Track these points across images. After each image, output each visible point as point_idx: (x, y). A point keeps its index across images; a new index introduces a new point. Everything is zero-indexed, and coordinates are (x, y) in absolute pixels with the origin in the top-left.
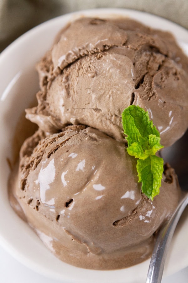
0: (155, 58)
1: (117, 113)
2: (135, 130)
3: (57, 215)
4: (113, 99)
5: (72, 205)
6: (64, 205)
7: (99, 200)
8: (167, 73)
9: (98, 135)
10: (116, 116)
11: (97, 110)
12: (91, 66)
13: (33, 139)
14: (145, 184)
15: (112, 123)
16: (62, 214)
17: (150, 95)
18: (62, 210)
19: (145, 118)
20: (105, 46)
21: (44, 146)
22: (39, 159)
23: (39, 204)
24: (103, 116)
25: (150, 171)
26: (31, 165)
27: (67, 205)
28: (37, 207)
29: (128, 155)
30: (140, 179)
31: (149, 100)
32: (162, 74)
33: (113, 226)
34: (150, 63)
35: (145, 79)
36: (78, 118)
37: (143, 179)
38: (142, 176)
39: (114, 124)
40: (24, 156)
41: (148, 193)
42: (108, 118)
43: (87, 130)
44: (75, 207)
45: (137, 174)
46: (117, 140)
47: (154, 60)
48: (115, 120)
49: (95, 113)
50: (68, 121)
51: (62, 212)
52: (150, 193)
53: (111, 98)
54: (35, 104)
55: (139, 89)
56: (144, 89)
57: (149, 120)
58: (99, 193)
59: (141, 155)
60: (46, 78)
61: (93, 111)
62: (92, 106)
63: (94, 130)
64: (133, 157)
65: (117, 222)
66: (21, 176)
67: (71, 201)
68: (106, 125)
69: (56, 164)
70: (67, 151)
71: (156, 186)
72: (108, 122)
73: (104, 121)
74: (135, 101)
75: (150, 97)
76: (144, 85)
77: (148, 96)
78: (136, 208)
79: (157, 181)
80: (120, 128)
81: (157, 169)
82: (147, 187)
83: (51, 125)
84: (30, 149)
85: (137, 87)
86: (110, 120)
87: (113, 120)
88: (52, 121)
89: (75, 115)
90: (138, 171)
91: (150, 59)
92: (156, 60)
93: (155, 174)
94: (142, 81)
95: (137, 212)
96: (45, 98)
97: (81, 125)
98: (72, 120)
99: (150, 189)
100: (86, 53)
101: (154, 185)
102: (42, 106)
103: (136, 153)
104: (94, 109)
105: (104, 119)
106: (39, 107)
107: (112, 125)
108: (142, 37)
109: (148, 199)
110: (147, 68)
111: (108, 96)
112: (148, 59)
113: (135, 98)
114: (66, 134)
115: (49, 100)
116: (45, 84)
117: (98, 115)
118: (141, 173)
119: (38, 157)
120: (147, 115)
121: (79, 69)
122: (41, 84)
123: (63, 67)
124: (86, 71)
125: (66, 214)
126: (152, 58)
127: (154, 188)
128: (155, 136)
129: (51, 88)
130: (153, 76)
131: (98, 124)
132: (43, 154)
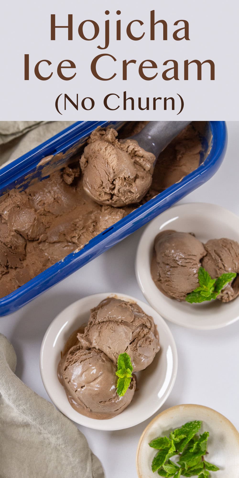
0: (144, 330)
1: (118, 352)
2: (123, 363)
3: (76, 390)
4: (118, 345)
5: (84, 388)
6: (81, 387)
7: (97, 390)
8: (146, 340)
9: (106, 359)
10: (117, 353)
11: (109, 347)
12: (113, 327)
13: (77, 347)
14: (119, 389)
15: (114, 356)
16: (78, 390)
17: (135, 349)
18: (79, 389)
19: (129, 360)
20: (122, 320)
21: (80, 355)
22: (76, 361)
23: (70, 381)
24: (111, 351)
25: (124, 384)
26: (72, 361)
27: (82, 387)
28: (68, 382)
29: (115, 375)
30: (118, 386)
31: (134, 351)
32: (144, 340)
33: (99, 403)
34: (140, 333)
35: (135, 341)
36: (100, 348)
37: (119, 387)
38: (119, 385)
39: (115, 357)
40: (70, 354)
41: (119, 393)
42: (113, 353)
43: (102, 354)
44: (85, 389)
45: (117, 384)
46: (114, 364)
47: (143, 331)
48: (116, 355)
49: (108, 349)
50: (95, 346)
51: (79, 390)
52: (120, 394)
53: (117, 345)
54: (83, 332)
55: (131, 345)
56: (133, 346)
57: (130, 362)
58: (97, 388)
59: (122, 376)
60: (92, 322)
61: (107, 347)
62: (108, 345)
63: (105, 356)
64: (117, 376)
65: (101, 402)
66: (66, 364)
67: (84, 386)
68: (111, 355)
69: (83, 367)
70: (90, 363)
71: (124, 392)
72: (112, 355)
73: (111, 354)
74: (127, 350)
75: (135, 350)
76: (134, 344)
77: (134, 349)
78: (112, 399)
79: (125, 390)
80: (117, 359)
81: (127, 384)
82: (120, 390)
83: (87, 346)
84: (74, 351)
85: (130, 344)
86: (114, 354)
87: (115, 355)
88: (88, 345)
89: (99, 346)
90: (118, 382)
91: (141, 330)
92: (144, 332)
93: (125, 386)
94: (134, 341)
95: (111, 400)
96: (88, 331)
97: (100, 351)
98: (97, 348)
99: (121, 392)
100: (113, 320)
101: (123, 391)
102: (86, 335)
103: (119, 375)
104: (108, 347)
105: (111, 353)
106: (84, 335)
107: (114, 357)
108: (140, 320)
109: (118, 396)
110: (138, 334)
111: (116, 343)
112: (140, 330)
113: (128, 349)
114: (92, 353)
115: (90, 333)
116: (90, 324)
117: (109, 350)
118: (119, 383)
119: (76, 360)
120: (130, 359)
121: (107, 326)
122: (89, 323)
123: (101, 322)
124: (110, 328)
125: (80, 391)
126: (142, 330)
127: (122, 392)
128: (130, 370)
129: (92, 328)
130: (139, 340)
131: (108, 354)
132: (79, 359)
